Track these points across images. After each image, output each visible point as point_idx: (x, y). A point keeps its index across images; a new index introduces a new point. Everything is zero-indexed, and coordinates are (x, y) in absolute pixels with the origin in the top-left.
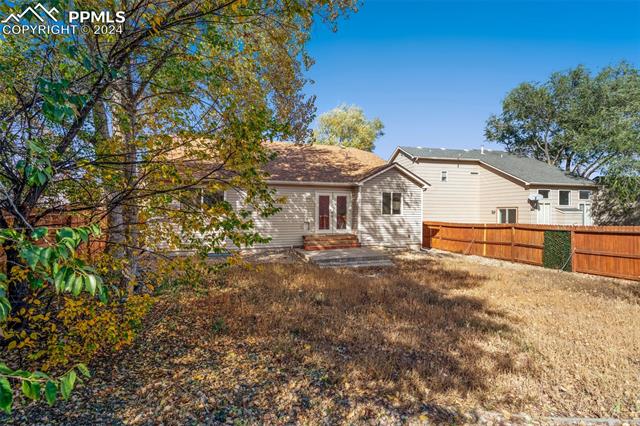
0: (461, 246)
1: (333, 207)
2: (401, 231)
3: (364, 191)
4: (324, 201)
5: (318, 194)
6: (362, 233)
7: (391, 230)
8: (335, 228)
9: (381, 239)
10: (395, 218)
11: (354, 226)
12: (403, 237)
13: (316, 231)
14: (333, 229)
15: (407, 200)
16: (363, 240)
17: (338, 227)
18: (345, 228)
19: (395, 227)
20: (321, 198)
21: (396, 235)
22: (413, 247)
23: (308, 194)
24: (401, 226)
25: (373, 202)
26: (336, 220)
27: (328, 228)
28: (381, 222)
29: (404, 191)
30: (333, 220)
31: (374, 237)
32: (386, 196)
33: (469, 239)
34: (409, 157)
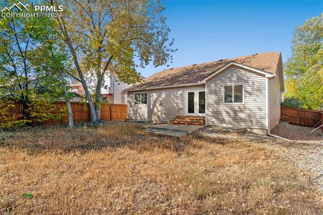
1: (196, 99)
2: (242, 115)
3: (209, 87)
4: (191, 95)
6: (208, 116)
7: (232, 113)
8: (198, 112)
9: (223, 121)
13: (187, 114)
15: (249, 89)
18: (204, 112)
19: (235, 112)
20: (189, 93)
22: (255, 131)
23: (181, 92)
24: (242, 111)
25: (216, 94)
26: (198, 107)
27: (194, 112)
28: (223, 108)
29: (246, 82)
31: (217, 118)
32: (228, 88)
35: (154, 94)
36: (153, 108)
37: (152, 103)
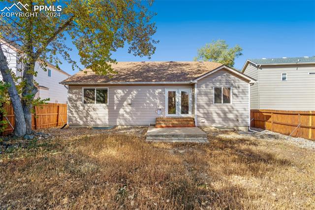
0: (289, 129)
1: (178, 99)
2: (231, 116)
3: (199, 87)
4: (172, 96)
5: (167, 91)
6: (198, 116)
7: (222, 115)
8: (180, 113)
9: (213, 121)
10: (225, 107)
11: (193, 112)
12: (232, 121)
13: (166, 115)
14: (179, 114)
15: (236, 91)
16: (198, 122)
17: (183, 113)
18: (188, 113)
19: (225, 113)
20: (170, 93)
21: (226, 119)
22: (240, 128)
23: (160, 90)
24: (230, 112)
25: (206, 94)
26: (180, 107)
27: (175, 113)
28: (214, 109)
29: (234, 85)
30: (179, 108)
31: (207, 119)
32: (218, 90)
33: (296, 124)
34: (254, 65)
35: (120, 91)
36: (118, 109)
37: (116, 102)
